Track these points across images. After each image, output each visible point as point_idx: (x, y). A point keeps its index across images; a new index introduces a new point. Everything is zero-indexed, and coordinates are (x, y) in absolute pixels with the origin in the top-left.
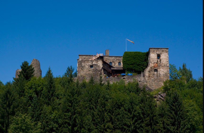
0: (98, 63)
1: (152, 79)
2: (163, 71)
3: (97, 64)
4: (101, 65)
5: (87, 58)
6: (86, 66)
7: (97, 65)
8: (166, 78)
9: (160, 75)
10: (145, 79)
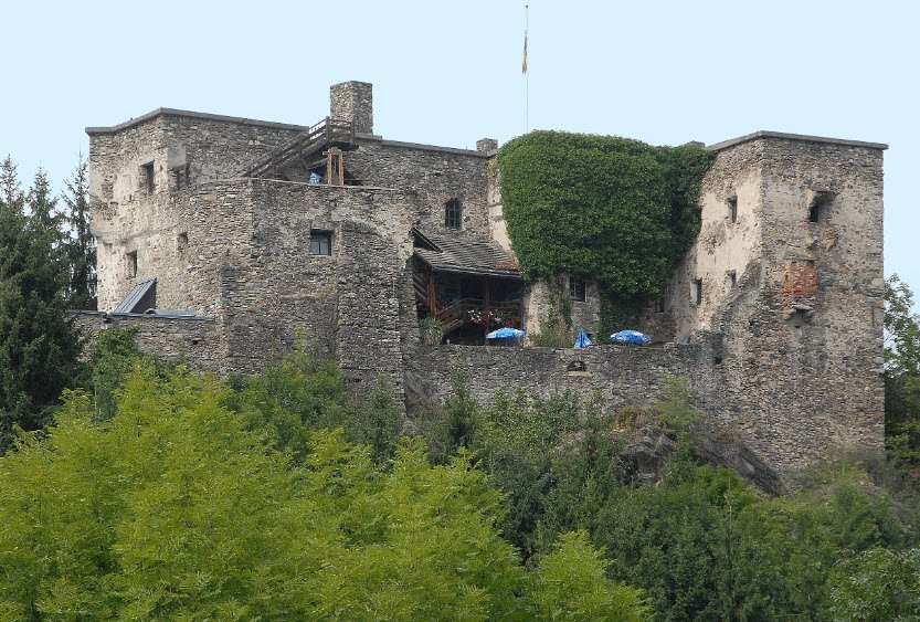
0: (380, 216)
1: (772, 385)
2: (845, 330)
3: (373, 225)
4: (398, 239)
5: (224, 142)
6: (283, 229)
7: (370, 233)
8: (863, 386)
9: (823, 357)
10: (724, 381)
